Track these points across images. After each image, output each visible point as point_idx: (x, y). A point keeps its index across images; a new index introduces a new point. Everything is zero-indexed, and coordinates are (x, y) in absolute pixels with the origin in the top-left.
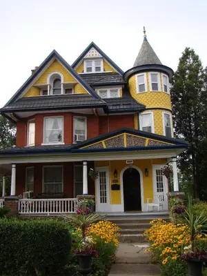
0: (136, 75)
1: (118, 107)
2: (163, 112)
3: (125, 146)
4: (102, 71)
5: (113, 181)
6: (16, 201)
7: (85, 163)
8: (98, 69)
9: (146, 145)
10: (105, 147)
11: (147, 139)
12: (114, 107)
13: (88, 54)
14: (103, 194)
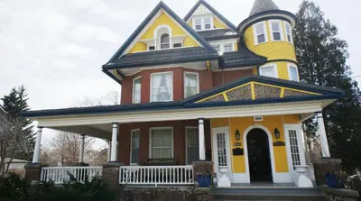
0: (254, 26)
1: (234, 61)
2: (289, 64)
3: (253, 98)
4: (212, 28)
5: (235, 144)
6: (117, 169)
7: (201, 121)
8: (208, 26)
9: (281, 96)
10: (227, 99)
11: (283, 89)
12: (230, 62)
13: (197, 11)
14: (223, 161)
